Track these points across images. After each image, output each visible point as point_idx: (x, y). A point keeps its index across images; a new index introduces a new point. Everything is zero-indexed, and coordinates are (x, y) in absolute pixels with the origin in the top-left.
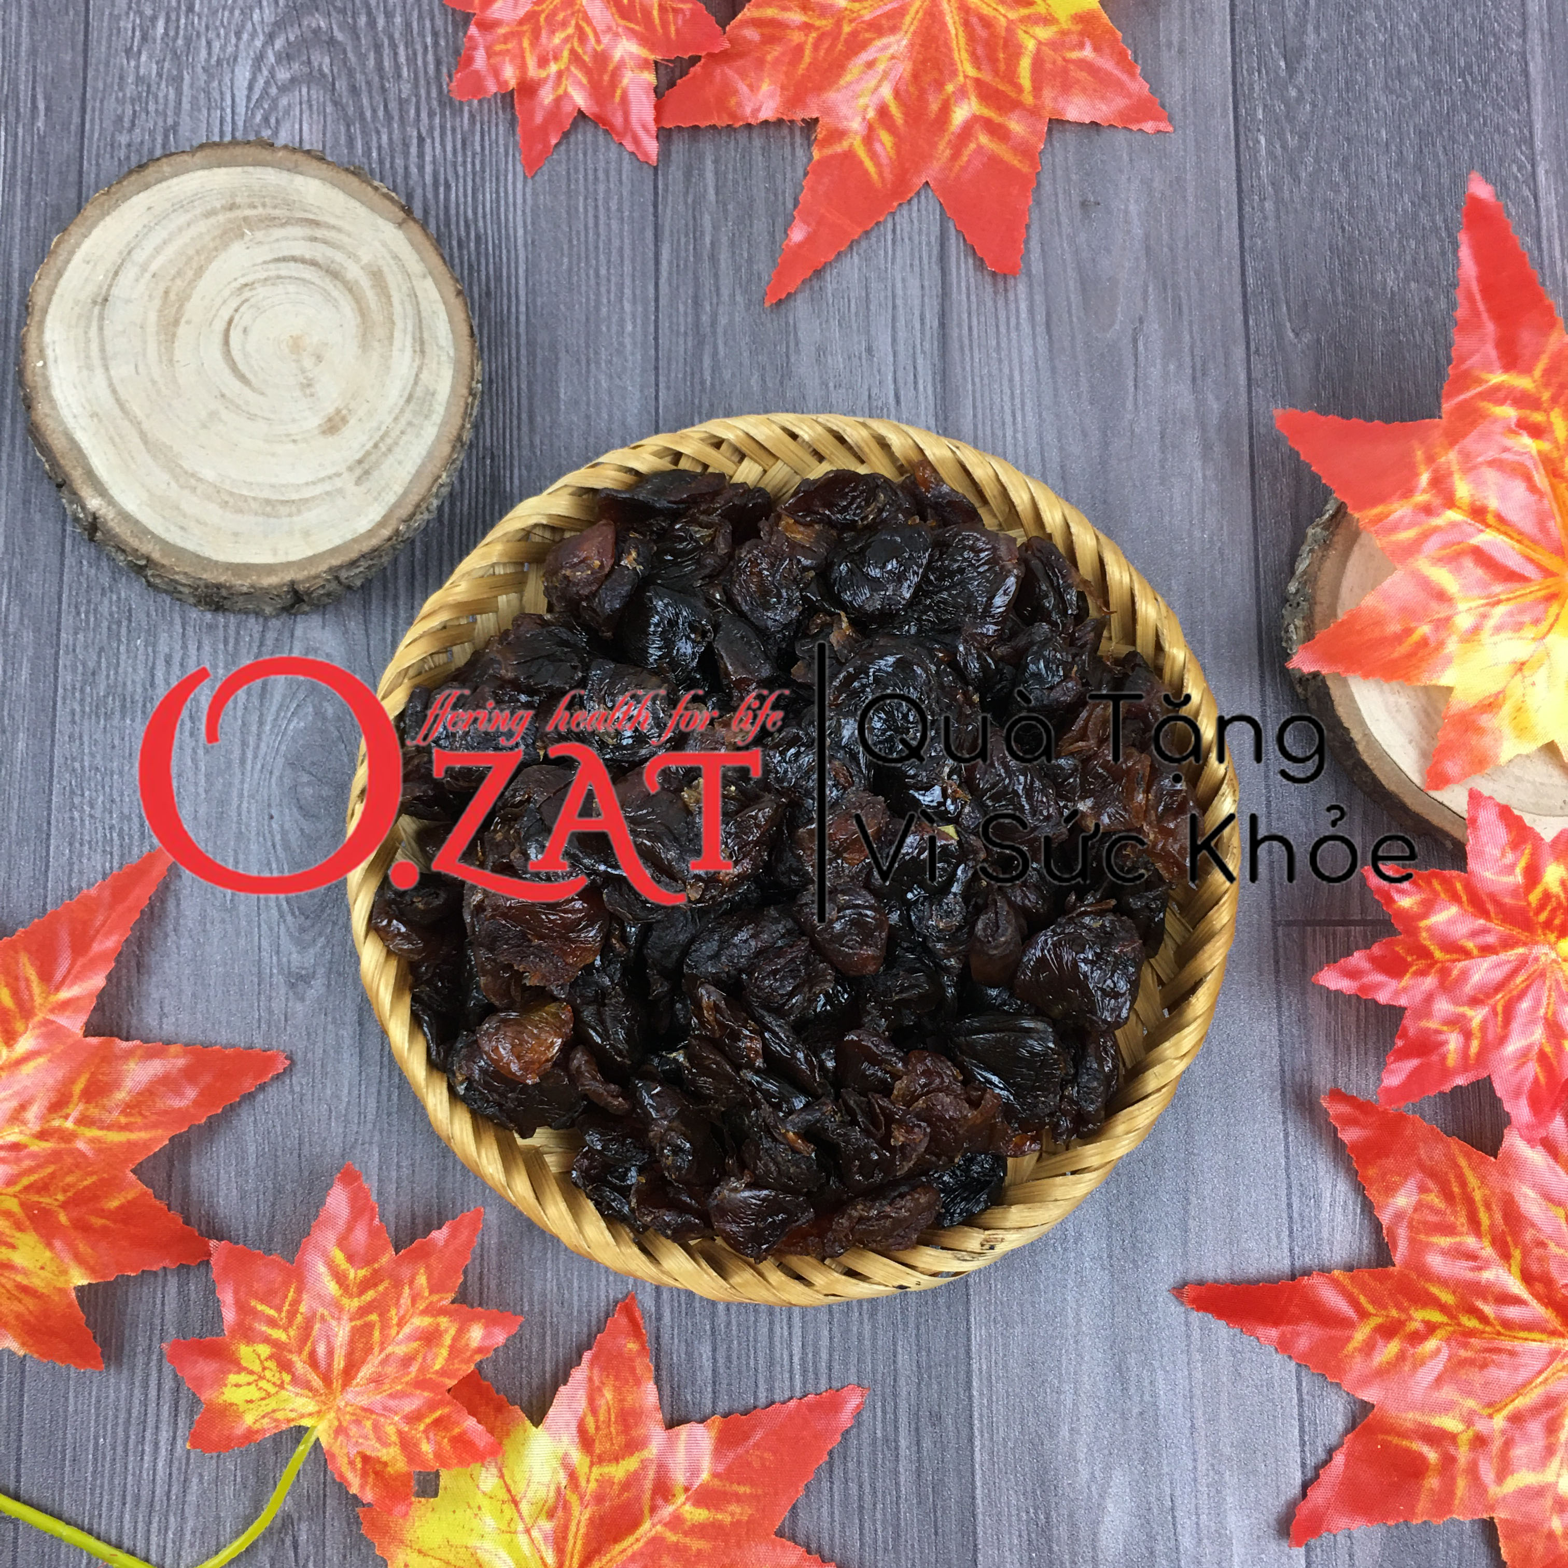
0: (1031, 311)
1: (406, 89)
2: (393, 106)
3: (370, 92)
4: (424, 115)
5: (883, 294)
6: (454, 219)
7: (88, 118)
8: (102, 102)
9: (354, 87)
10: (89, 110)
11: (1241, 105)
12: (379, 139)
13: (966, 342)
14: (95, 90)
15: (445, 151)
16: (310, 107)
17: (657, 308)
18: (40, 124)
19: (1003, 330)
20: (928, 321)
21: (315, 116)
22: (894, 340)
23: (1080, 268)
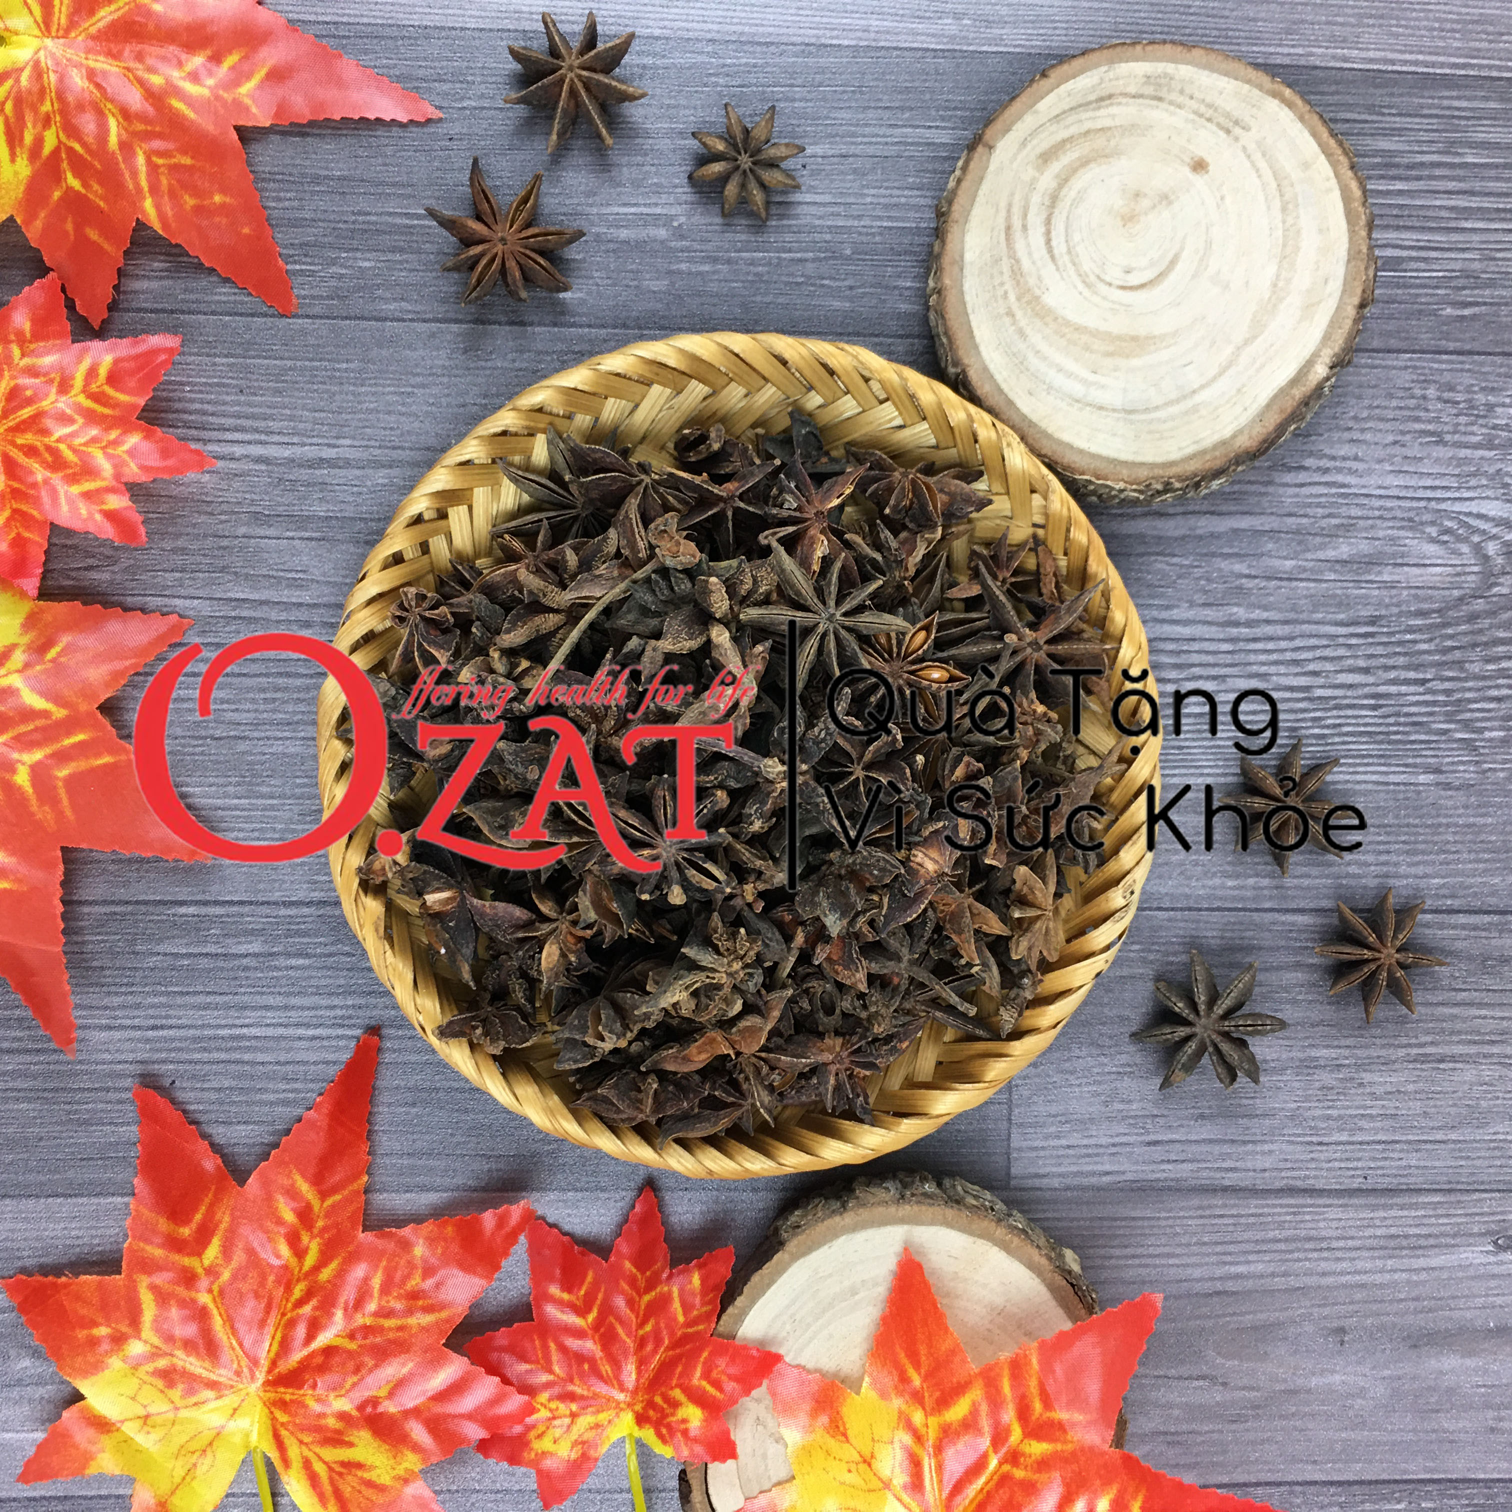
0: (1238, 1276)
1: (1475, 668)
2: (1457, 655)
3: (1472, 632)
4: (1447, 685)
5: (1258, 1131)
6: (1342, 713)
7: (1454, 357)
8: (1469, 371)
9: (1478, 617)
10: (1461, 358)
11: (1436, 1486)
12: (1425, 641)
13: (1208, 1212)
14: (1482, 364)
15: (1410, 705)
16: (1458, 574)
17: (1250, 910)
18: (1449, 311)
19: (1219, 1249)
20: (1230, 1175)
21: (1449, 579)
22: (1211, 1141)
23: (1279, 1324)
